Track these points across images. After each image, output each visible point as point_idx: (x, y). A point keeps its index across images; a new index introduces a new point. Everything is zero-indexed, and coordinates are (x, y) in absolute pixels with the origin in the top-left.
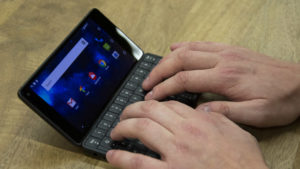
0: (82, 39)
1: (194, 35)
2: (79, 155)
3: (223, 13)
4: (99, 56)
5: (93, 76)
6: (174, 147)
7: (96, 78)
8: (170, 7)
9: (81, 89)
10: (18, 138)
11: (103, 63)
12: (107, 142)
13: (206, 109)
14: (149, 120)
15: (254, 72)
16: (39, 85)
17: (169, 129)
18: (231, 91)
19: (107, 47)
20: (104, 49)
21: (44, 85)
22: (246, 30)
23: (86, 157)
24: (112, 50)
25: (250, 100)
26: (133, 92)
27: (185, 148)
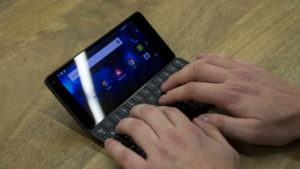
0: (118, 39)
1: (231, 46)
2: (88, 140)
3: (268, 28)
4: (129, 56)
5: (119, 73)
6: (156, 150)
7: (121, 75)
8: (220, 16)
9: (104, 83)
10: (44, 116)
11: (132, 62)
12: (113, 133)
13: (206, 119)
14: (142, 122)
15: (257, 93)
16: (66, 75)
17: (156, 133)
18: (231, 107)
19: (140, 48)
20: (137, 50)
21: (70, 75)
22: (283, 48)
23: (92, 143)
24: (144, 52)
25: (245, 118)
26: (152, 92)
27: (164, 153)
